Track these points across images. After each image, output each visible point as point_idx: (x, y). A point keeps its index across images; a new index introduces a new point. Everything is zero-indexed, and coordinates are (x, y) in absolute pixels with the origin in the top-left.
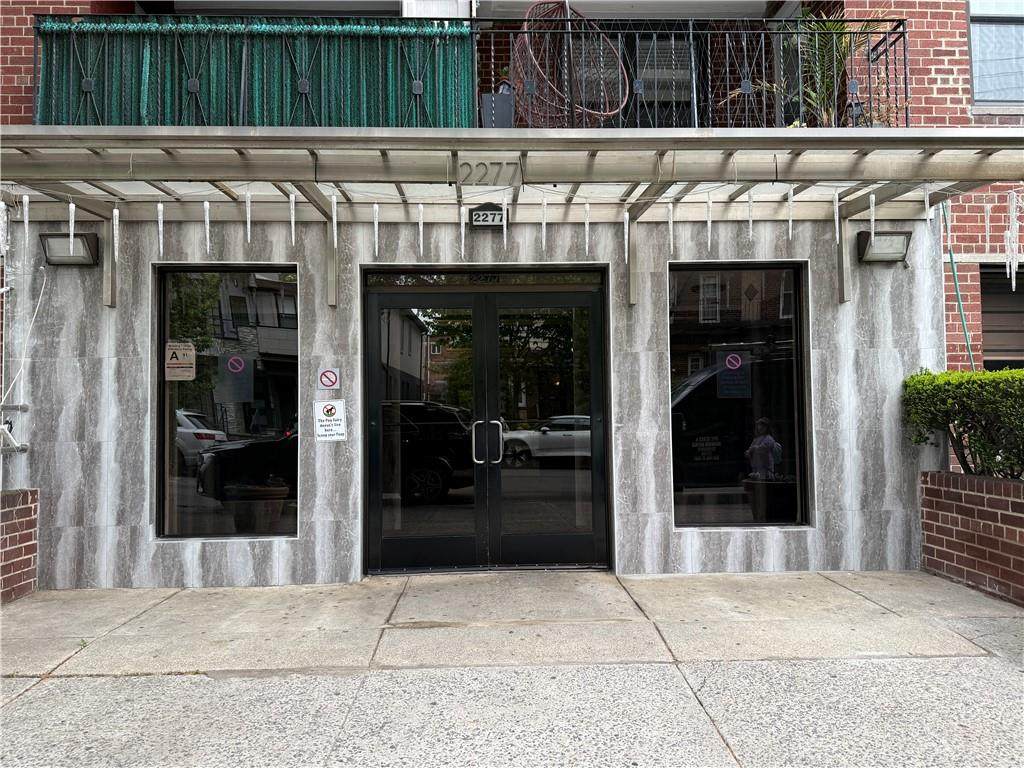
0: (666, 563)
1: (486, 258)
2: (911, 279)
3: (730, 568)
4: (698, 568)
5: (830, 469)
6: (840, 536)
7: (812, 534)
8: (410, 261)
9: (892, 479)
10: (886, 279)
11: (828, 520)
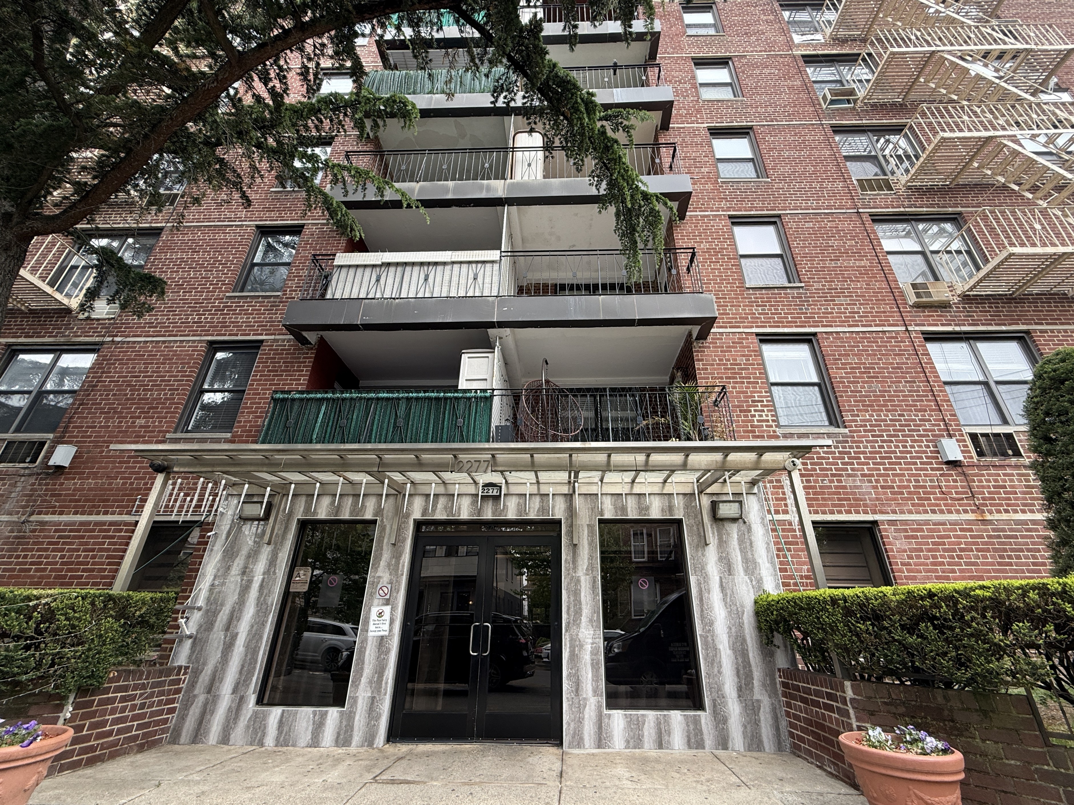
0: (600, 740)
1: (488, 515)
2: (749, 529)
3: (646, 745)
4: (623, 745)
5: (712, 664)
6: (725, 720)
7: (705, 717)
8: (443, 517)
9: (757, 674)
10: (734, 530)
11: (715, 706)
